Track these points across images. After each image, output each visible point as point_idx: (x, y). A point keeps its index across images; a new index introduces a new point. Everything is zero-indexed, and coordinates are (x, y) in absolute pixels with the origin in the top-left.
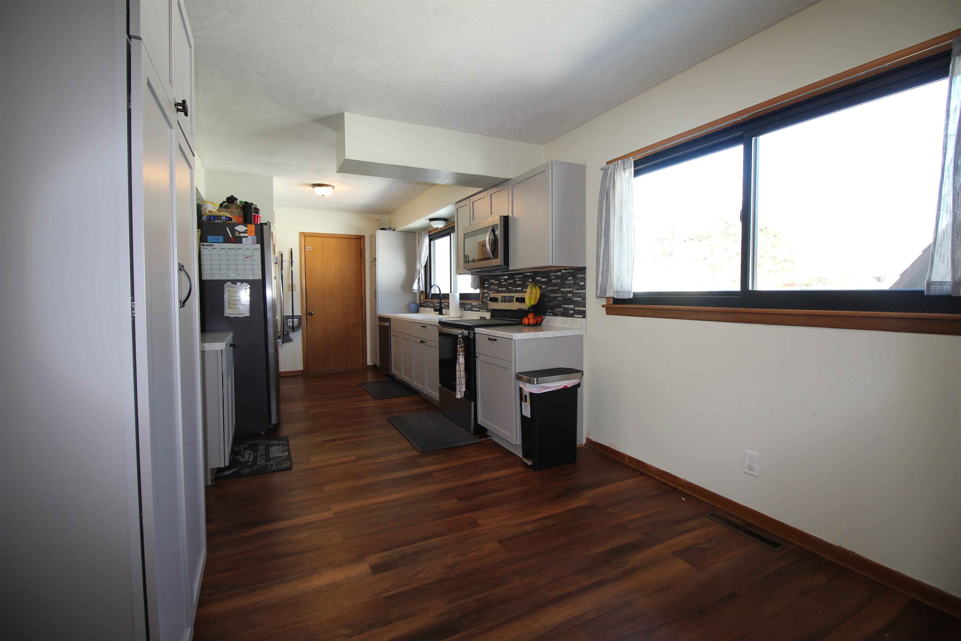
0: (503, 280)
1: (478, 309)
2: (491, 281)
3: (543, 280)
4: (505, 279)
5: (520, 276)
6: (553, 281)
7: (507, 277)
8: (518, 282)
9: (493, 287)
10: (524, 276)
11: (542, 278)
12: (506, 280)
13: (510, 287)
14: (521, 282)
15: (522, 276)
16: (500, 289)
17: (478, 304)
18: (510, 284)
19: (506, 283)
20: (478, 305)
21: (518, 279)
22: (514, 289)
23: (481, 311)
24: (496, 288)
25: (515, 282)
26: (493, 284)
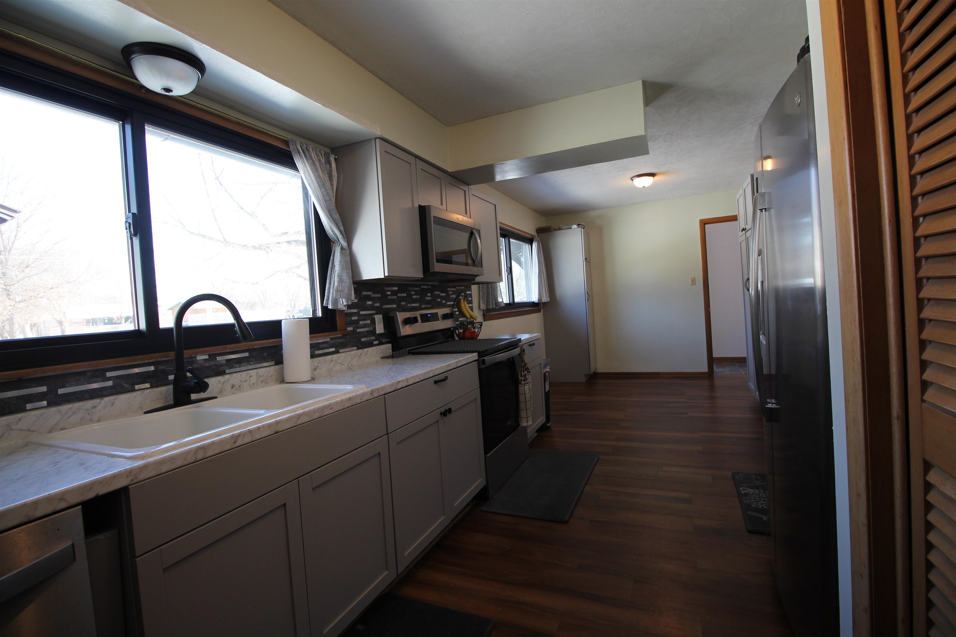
0: (389, 293)
1: (333, 350)
2: (364, 293)
3: (443, 295)
4: (392, 291)
5: (416, 289)
6: (451, 296)
7: (396, 288)
8: (414, 297)
9: (369, 303)
10: (422, 289)
11: (441, 293)
12: (394, 293)
13: (403, 303)
14: (418, 297)
15: (419, 289)
16: (384, 307)
17: (331, 339)
18: (403, 299)
19: (395, 297)
20: (332, 342)
21: (414, 293)
22: (409, 305)
23: (341, 351)
24: (377, 305)
25: (410, 296)
26: (369, 298)
